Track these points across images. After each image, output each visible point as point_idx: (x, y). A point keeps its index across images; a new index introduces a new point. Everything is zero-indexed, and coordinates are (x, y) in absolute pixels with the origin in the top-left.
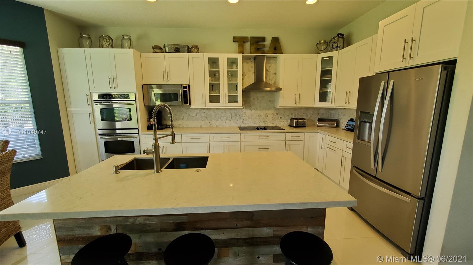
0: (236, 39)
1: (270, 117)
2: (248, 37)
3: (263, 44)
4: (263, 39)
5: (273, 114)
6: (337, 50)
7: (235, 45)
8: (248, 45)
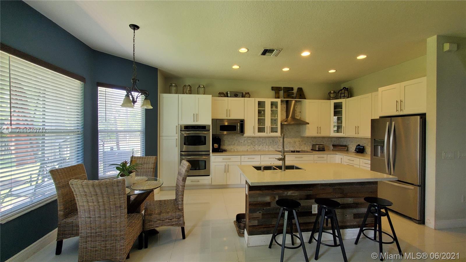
0: (273, 89)
1: (297, 143)
2: (281, 87)
3: (292, 92)
4: (292, 89)
5: (299, 141)
6: (344, 98)
7: (273, 92)
8: (281, 93)
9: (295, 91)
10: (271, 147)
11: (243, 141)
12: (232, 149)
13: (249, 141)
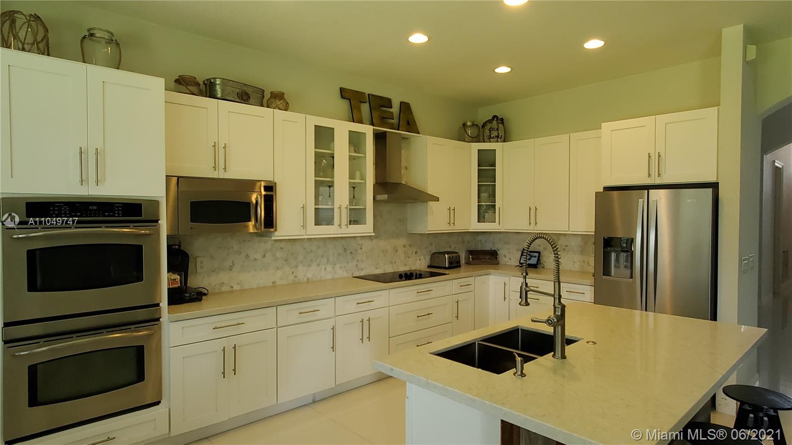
1: (401, 251)
3: (390, 112)
5: (404, 246)
9: (395, 109)
10: (341, 268)
11: (258, 256)
12: (222, 284)
13: (279, 254)
